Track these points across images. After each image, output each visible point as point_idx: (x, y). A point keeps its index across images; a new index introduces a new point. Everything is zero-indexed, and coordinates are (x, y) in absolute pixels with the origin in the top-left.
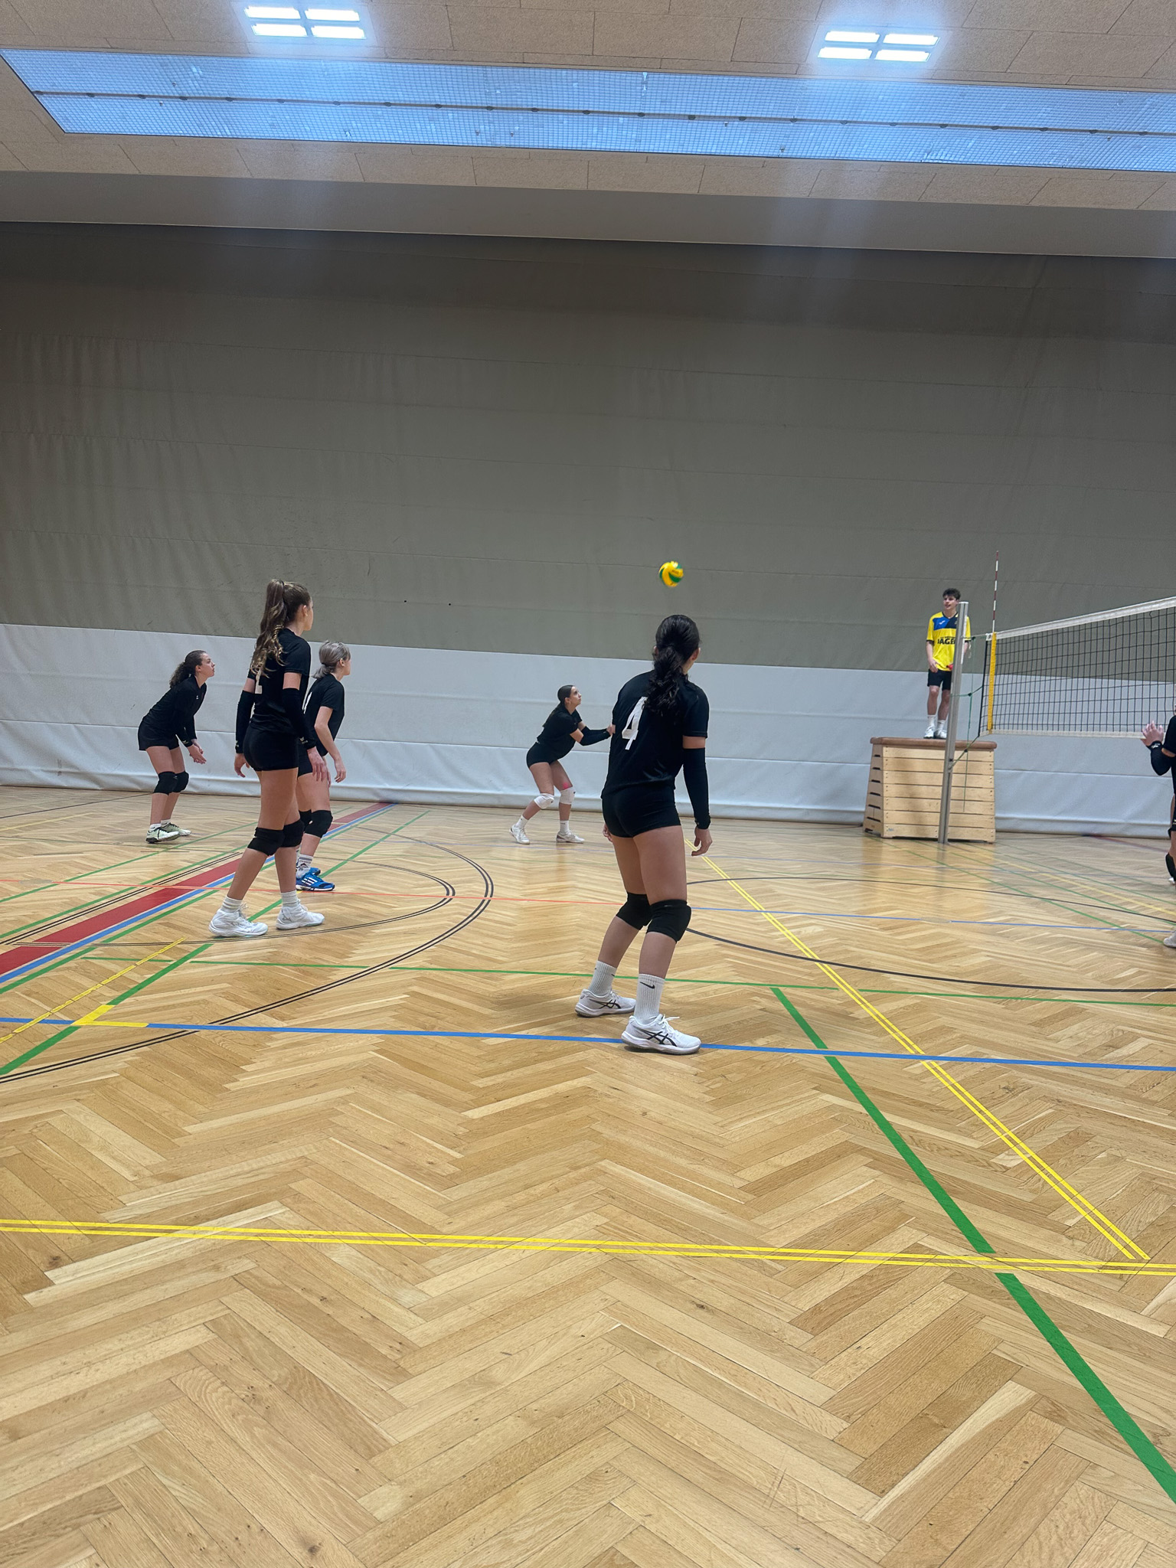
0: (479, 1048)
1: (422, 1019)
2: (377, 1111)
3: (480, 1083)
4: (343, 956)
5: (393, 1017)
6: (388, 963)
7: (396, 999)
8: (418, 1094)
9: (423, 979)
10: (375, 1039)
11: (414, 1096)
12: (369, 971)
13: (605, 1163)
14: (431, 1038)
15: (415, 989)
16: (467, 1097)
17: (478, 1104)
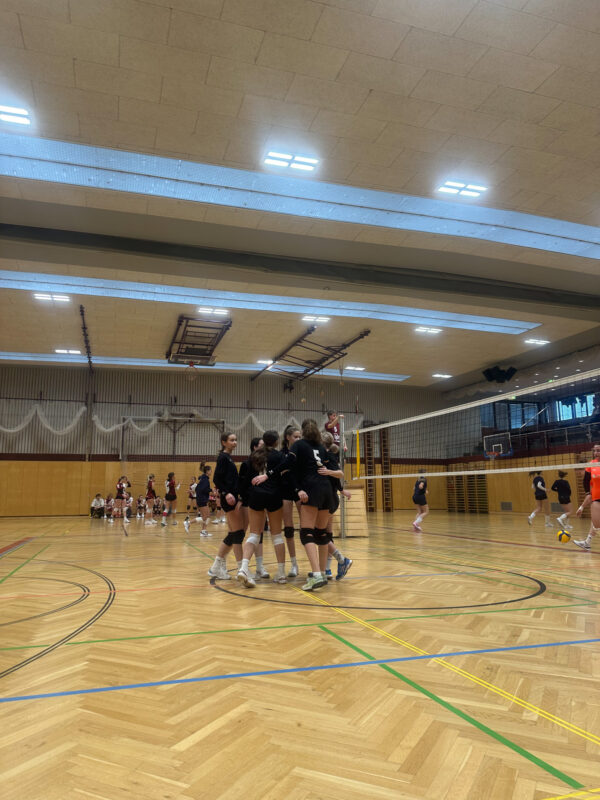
0: (157, 694)
1: (106, 678)
2: (103, 758)
3: (172, 721)
4: (28, 640)
5: (83, 679)
6: (64, 641)
7: (80, 666)
8: (129, 737)
9: (93, 649)
10: (76, 698)
11: (126, 740)
12: (52, 648)
13: (297, 770)
14: (119, 691)
15: (90, 656)
16: (167, 734)
17: (179, 738)
